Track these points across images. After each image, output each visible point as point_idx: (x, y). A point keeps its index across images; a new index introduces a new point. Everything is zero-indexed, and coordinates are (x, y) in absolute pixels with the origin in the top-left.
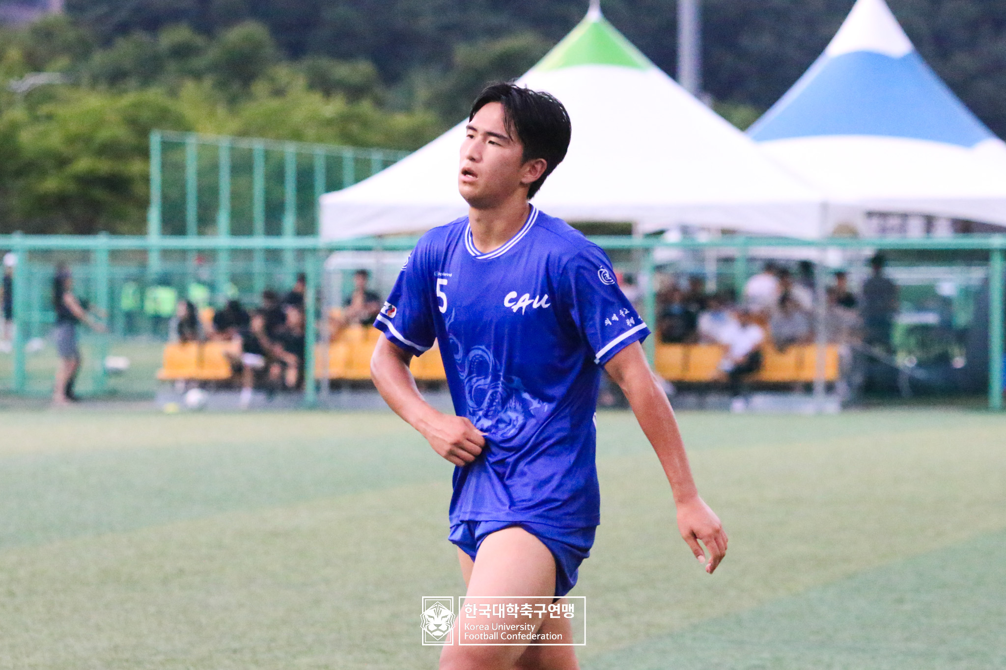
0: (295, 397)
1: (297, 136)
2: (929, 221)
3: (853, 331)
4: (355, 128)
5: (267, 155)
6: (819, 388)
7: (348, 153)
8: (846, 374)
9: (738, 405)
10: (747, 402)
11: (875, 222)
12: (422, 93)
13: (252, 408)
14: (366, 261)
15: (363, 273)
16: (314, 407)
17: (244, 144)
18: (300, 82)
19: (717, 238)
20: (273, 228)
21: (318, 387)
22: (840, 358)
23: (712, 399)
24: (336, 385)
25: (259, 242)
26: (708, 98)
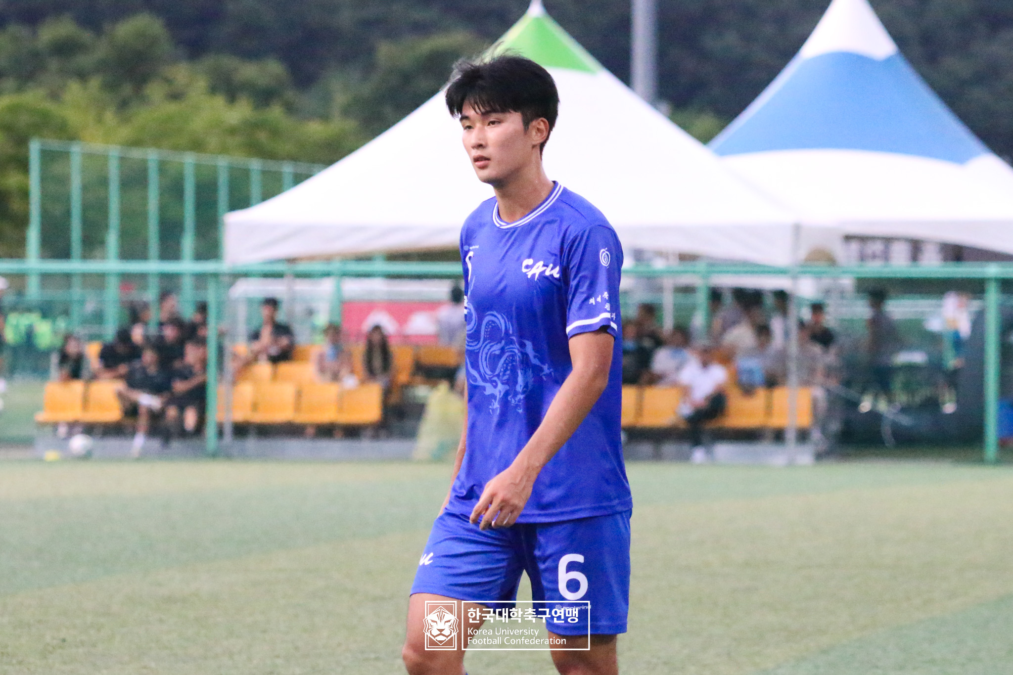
0: (195, 442)
1: (197, 146)
2: (916, 247)
3: (829, 372)
4: (262, 136)
5: (163, 167)
6: (791, 436)
7: (255, 165)
8: (821, 421)
9: (699, 454)
10: (709, 453)
11: (854, 246)
12: (340, 99)
13: (144, 456)
14: (276, 288)
15: (272, 303)
16: (214, 455)
17: (136, 154)
18: (202, 83)
19: (675, 264)
20: (170, 251)
21: (220, 433)
22: (815, 403)
23: (669, 448)
24: (241, 430)
25: (153, 266)
26: (665, 106)
